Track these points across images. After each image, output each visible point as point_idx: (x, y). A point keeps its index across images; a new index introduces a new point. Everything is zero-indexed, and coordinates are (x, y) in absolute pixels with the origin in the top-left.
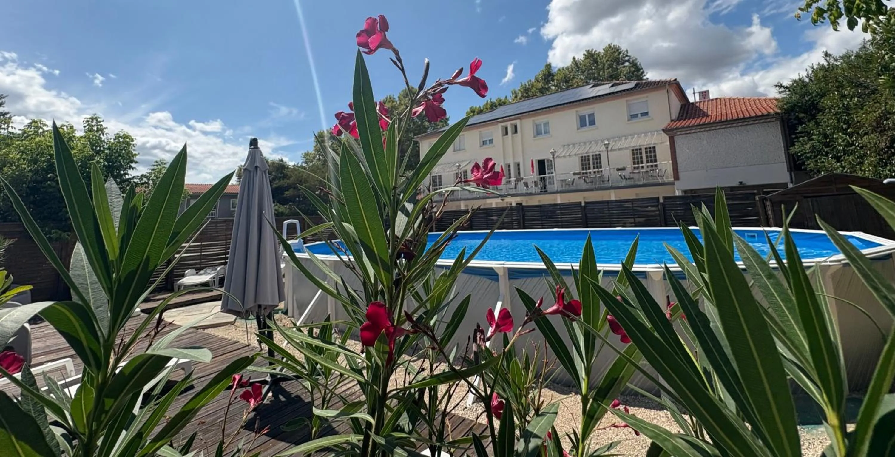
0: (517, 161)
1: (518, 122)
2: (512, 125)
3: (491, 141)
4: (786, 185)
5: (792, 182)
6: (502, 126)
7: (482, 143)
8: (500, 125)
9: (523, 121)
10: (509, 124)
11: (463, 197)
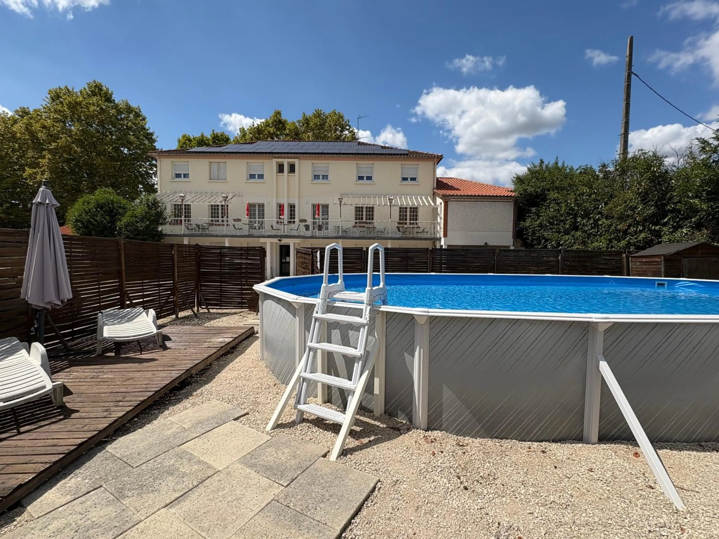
0: (292, 202)
1: (296, 161)
2: (288, 163)
3: (261, 176)
4: (509, 247)
5: (513, 246)
6: (277, 163)
7: (249, 177)
8: (275, 160)
9: (301, 161)
10: (286, 162)
11: (228, 233)
